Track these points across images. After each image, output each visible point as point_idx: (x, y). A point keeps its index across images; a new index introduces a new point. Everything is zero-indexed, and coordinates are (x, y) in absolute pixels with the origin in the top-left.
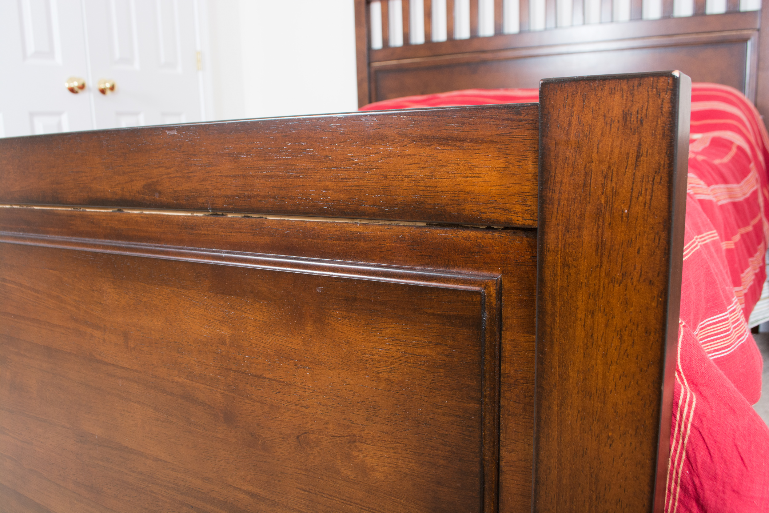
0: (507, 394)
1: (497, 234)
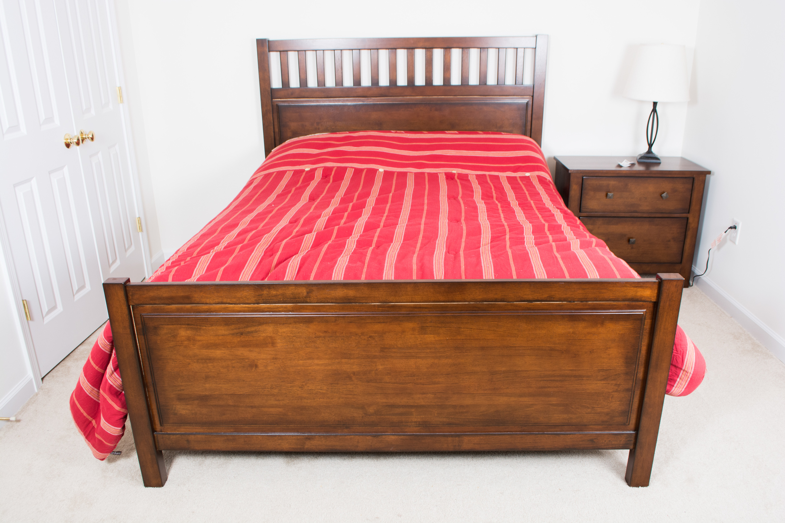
0: (644, 332)
1: (646, 303)
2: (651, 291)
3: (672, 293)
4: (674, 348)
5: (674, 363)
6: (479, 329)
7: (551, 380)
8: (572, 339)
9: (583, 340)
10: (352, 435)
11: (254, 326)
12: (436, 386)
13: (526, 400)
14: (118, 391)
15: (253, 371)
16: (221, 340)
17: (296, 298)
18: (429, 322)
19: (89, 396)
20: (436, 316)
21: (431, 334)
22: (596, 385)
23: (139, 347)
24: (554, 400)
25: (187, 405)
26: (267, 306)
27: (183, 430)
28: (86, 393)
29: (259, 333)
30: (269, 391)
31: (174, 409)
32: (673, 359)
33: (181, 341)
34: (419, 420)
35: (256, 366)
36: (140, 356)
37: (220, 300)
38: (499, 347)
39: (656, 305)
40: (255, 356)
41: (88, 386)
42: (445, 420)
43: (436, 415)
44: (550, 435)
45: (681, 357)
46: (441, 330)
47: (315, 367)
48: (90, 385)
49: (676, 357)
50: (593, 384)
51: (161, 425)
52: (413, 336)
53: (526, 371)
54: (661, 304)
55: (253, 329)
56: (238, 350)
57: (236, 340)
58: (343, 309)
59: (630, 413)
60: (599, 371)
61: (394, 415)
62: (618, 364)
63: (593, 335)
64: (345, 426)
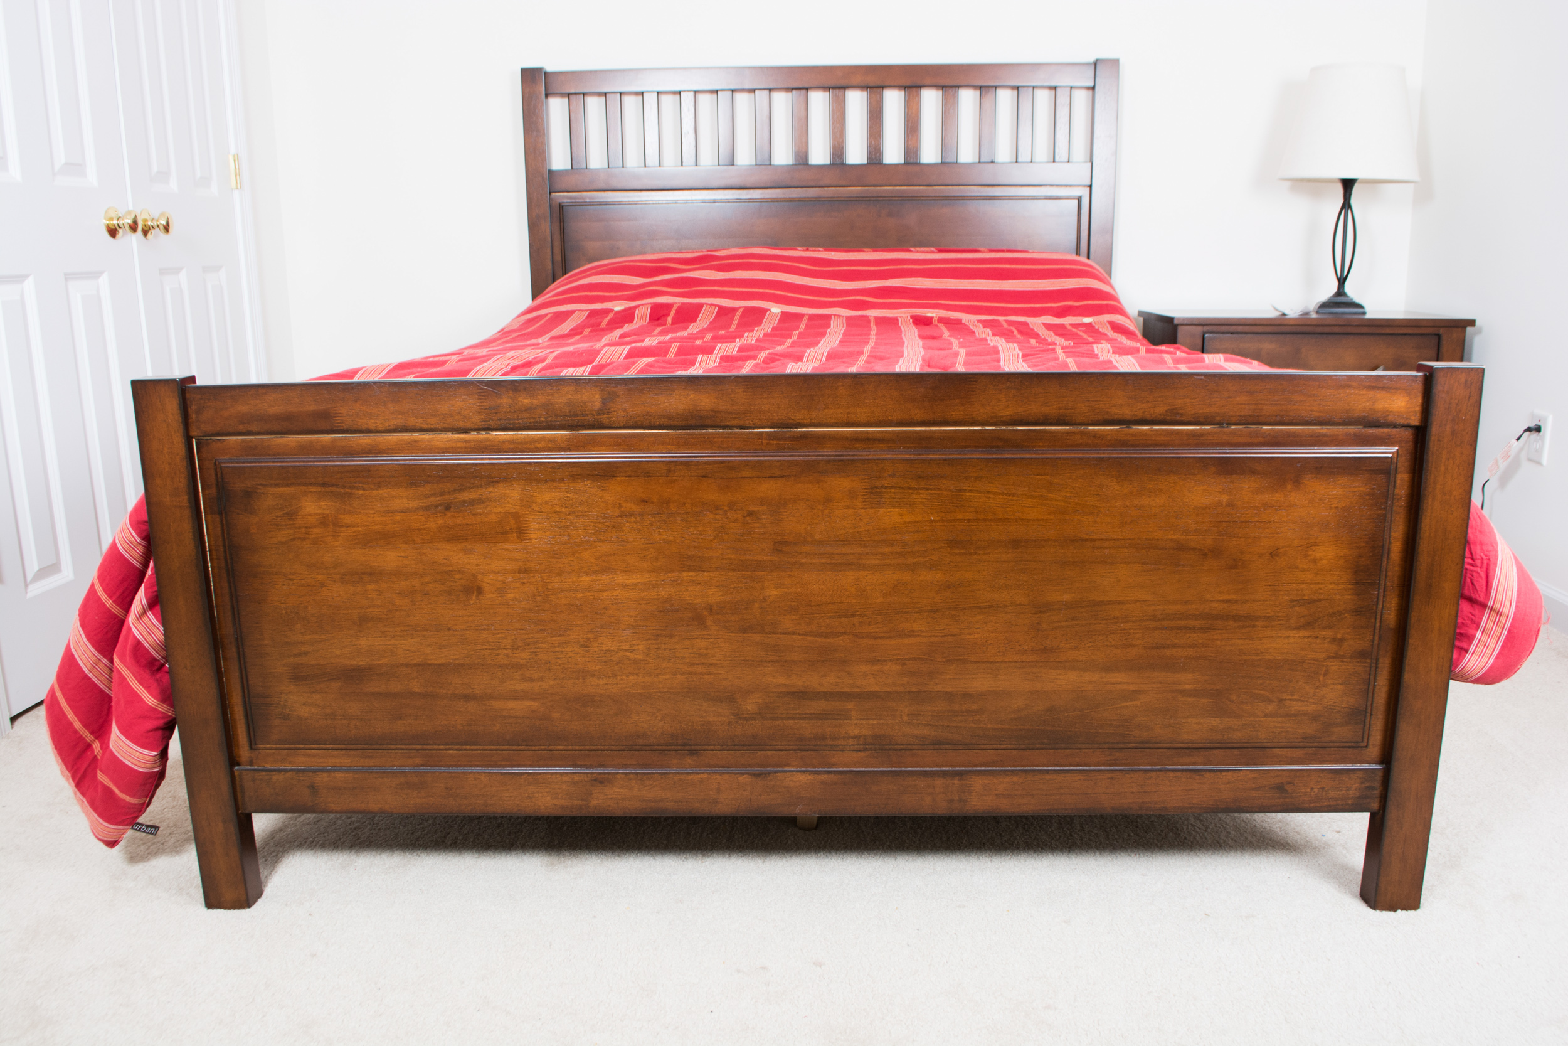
0: (1396, 504)
1: (1398, 430)
2: (1407, 399)
3: (1456, 401)
4: (1467, 554)
5: (1466, 592)
6: (1006, 494)
7: (1180, 628)
8: (1227, 520)
9: (1253, 524)
10: (703, 773)
11: (477, 487)
12: (906, 641)
13: (1122, 680)
14: (156, 660)
15: (471, 602)
16: (399, 523)
17: (576, 415)
18: (890, 476)
19: (90, 678)
20: (904, 460)
21: (893, 507)
22: (1287, 641)
23: (207, 545)
24: (1188, 680)
25: (314, 692)
26: (508, 437)
27: (302, 760)
28: (81, 668)
29: (488, 505)
30: (508, 656)
31: (282, 703)
32: (1465, 579)
33: (306, 528)
34: (865, 732)
35: (480, 591)
36: (208, 567)
37: (399, 421)
38: (1055, 540)
39: (1421, 434)
40: (478, 565)
41: (88, 652)
42: (926, 731)
43: (905, 718)
44: (1180, 773)
45: (1483, 575)
46: (916, 496)
47: (617, 592)
48: (93, 649)
49: (1473, 576)
50: (1281, 637)
51: (251, 748)
52: (851, 511)
53: (1119, 603)
54: (1434, 429)
55: (473, 495)
56: (438, 549)
57: (434, 523)
58: (686, 444)
59: (1368, 715)
60: (1294, 603)
61: (804, 719)
62: (1336, 587)
63: (1276, 510)
64: (688, 747)
